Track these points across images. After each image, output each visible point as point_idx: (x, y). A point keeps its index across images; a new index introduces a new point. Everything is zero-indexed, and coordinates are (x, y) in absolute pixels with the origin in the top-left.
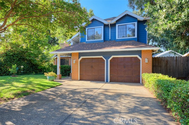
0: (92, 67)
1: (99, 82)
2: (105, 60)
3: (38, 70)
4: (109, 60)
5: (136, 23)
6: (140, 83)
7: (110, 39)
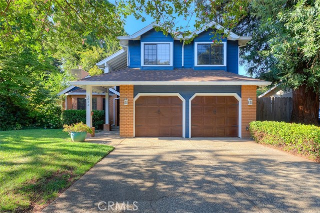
0: (159, 112)
1: (172, 138)
2: (184, 100)
3: (27, 119)
4: (190, 100)
5: (225, 43)
6: (238, 137)
7: (183, 65)
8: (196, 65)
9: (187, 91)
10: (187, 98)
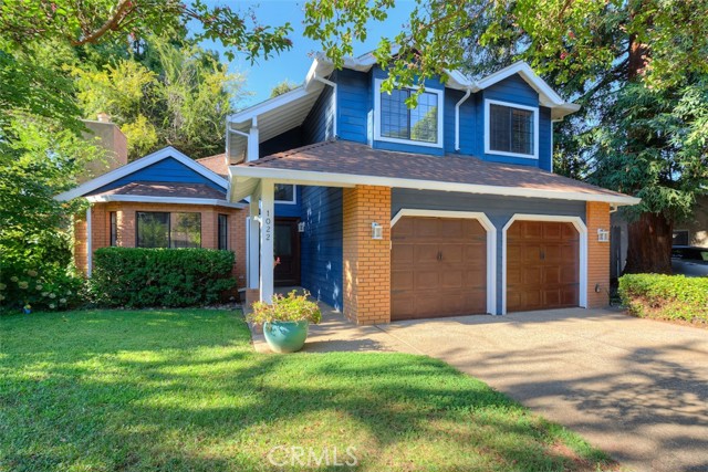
2: (493, 230)
4: (505, 230)
5: (536, 110)
6: (578, 306)
7: (457, 148)
8: (487, 150)
9: (498, 208)
10: (499, 224)
